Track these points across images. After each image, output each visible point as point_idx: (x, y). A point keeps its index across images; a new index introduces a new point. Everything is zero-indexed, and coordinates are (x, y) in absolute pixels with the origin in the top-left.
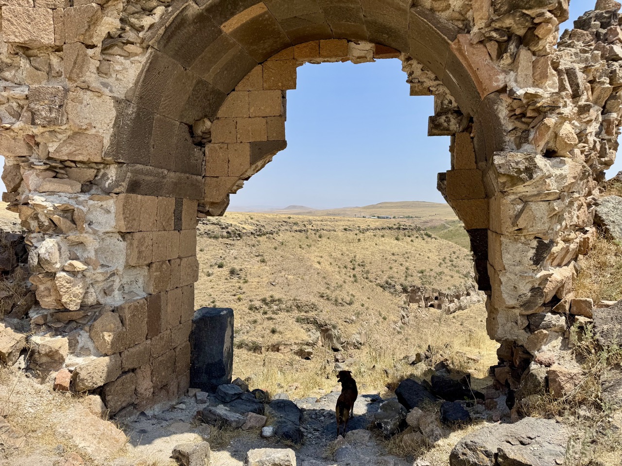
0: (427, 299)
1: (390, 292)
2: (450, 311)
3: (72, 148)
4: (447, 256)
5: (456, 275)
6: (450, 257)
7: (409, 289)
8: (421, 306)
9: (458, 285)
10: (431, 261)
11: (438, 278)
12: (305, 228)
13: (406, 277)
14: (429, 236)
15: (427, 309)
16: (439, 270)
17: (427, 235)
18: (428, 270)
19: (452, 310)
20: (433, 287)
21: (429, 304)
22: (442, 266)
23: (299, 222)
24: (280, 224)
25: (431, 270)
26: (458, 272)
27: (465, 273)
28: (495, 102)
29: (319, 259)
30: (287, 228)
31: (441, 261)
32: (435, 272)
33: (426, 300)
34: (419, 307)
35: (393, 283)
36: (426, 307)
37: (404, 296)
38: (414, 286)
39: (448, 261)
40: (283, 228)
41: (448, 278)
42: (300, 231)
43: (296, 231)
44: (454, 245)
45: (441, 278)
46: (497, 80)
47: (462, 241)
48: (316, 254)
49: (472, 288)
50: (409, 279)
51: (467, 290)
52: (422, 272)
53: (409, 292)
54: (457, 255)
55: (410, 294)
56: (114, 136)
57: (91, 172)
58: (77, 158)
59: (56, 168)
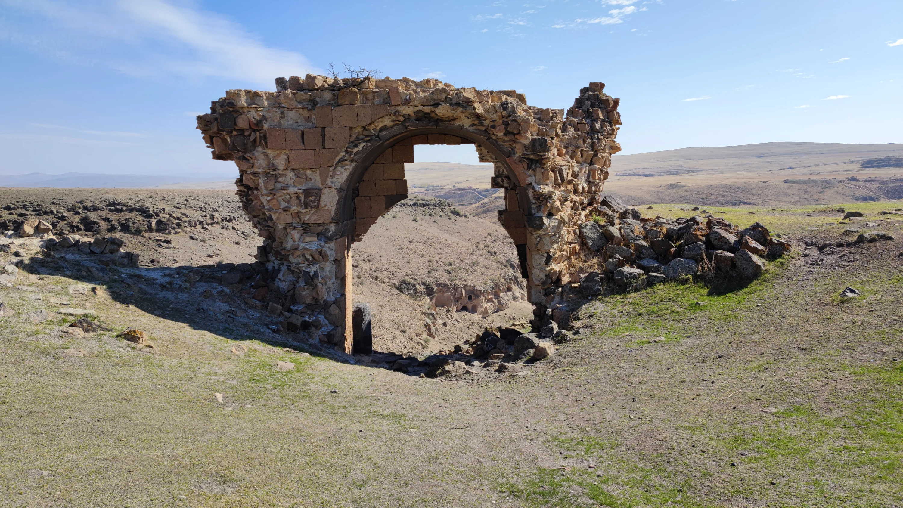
0: (458, 300)
1: (409, 295)
2: (487, 313)
3: (316, 217)
5: (494, 265)
7: (435, 288)
8: (450, 309)
9: (496, 278)
11: (471, 270)
13: (430, 272)
14: (457, 213)
15: (459, 313)
16: (474, 258)
17: (453, 212)
18: (458, 261)
20: (465, 283)
21: (461, 307)
22: (475, 253)
25: (462, 260)
26: (496, 261)
27: (504, 261)
28: (527, 189)
31: (474, 247)
32: (467, 263)
34: (448, 311)
35: (413, 282)
36: (457, 310)
37: (428, 298)
38: (441, 284)
39: (482, 247)
41: (483, 269)
45: (475, 271)
46: (528, 180)
50: (434, 274)
51: (508, 284)
52: (450, 264)
53: (434, 293)
55: (436, 295)
56: (337, 209)
57: (321, 228)
58: (317, 222)
59: (306, 228)
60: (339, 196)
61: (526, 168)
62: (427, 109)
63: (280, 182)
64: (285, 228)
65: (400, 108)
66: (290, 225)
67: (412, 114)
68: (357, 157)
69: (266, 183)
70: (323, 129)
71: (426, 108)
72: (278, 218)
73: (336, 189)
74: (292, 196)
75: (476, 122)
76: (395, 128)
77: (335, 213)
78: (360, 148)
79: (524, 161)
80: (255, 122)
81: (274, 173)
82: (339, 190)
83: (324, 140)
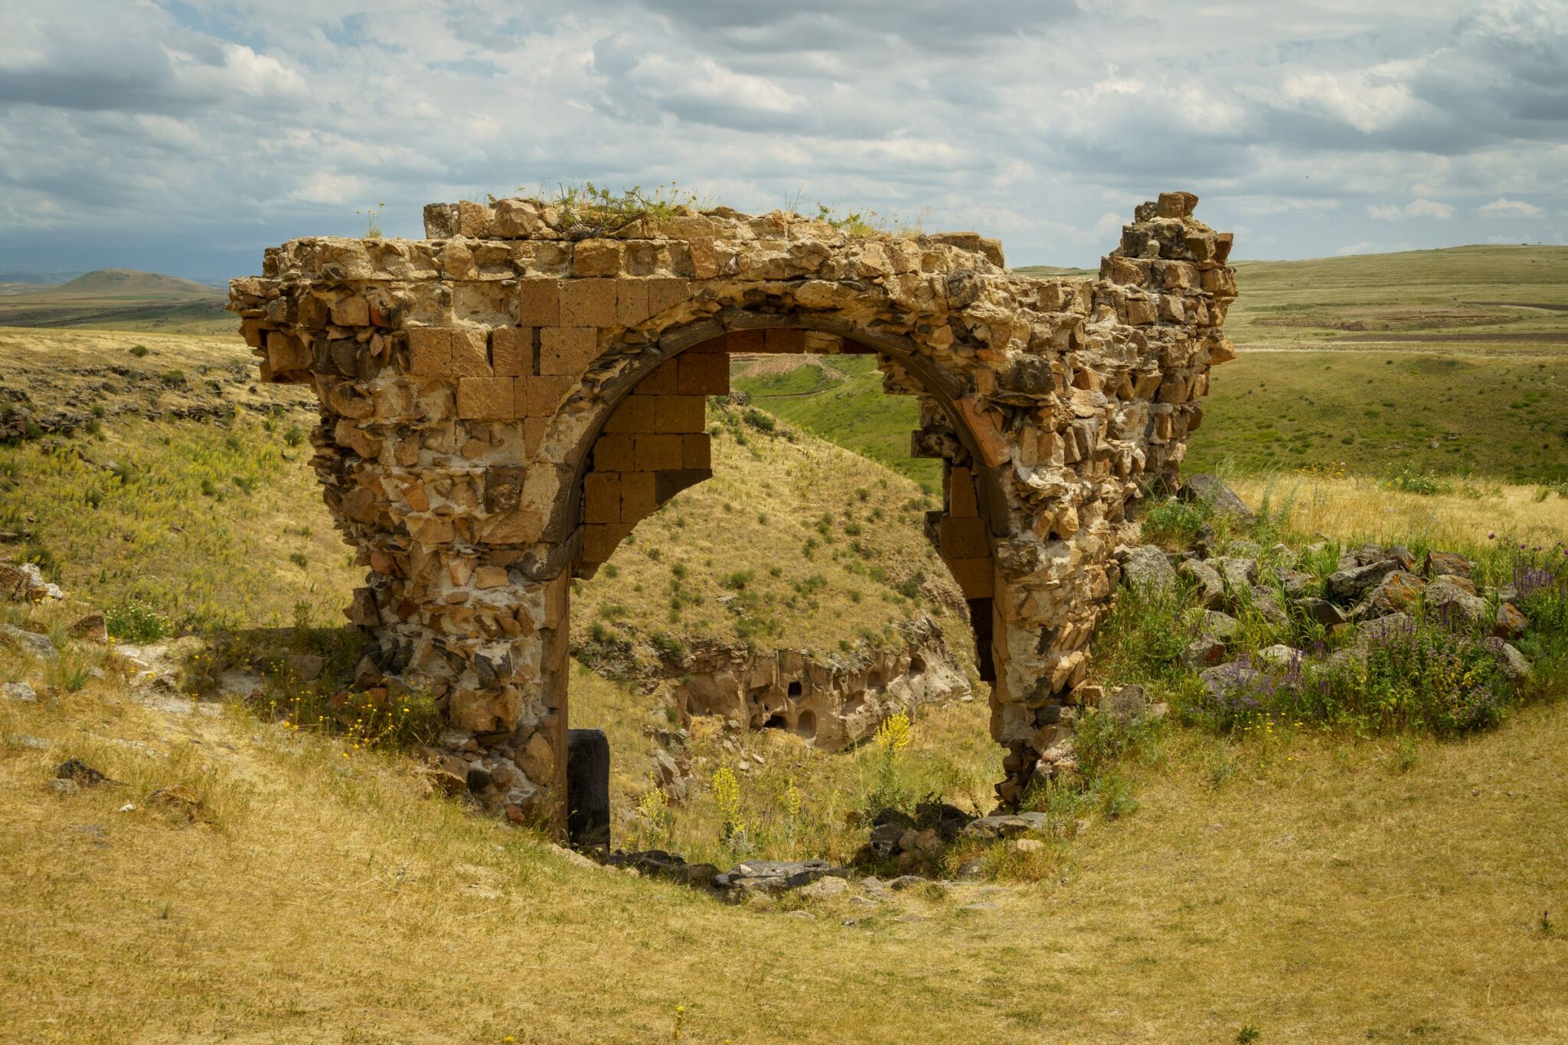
0: (757, 695)
1: (611, 676)
2: (845, 737)
3: (507, 530)
4: (837, 511)
5: (871, 589)
6: (848, 515)
7: (689, 657)
8: (733, 723)
9: (878, 632)
10: (773, 533)
11: (802, 603)
12: (217, 401)
13: (676, 606)
14: (765, 427)
15: (758, 737)
16: (805, 570)
17: (754, 421)
18: (762, 574)
19: (854, 735)
20: (783, 643)
21: (766, 716)
22: (815, 552)
23: (187, 373)
24: (98, 381)
25: (775, 573)
26: (878, 576)
27: (904, 578)
28: (1000, 473)
29: (295, 544)
30: (133, 399)
31: (813, 533)
32: (790, 582)
33: (756, 700)
34: (728, 728)
35: (624, 637)
36: (754, 726)
37: (665, 688)
38: (708, 645)
39: (837, 532)
40: (113, 403)
41: (841, 602)
42: (197, 414)
43: (179, 415)
44: (864, 462)
45: (814, 606)
46: (1002, 455)
47: (892, 439)
48: (282, 519)
49: (932, 642)
50: (689, 614)
51: (912, 649)
52: (738, 583)
53: (686, 671)
54: (872, 503)
55: (692, 678)
56: (556, 512)
57: (514, 554)
58: (510, 541)
59: (484, 555)
60: (561, 481)
61: (999, 425)
62: (774, 287)
63: (429, 448)
64: (436, 554)
65: (711, 286)
66: (447, 546)
67: (739, 297)
68: (608, 392)
69: (400, 450)
70: (537, 329)
71: (772, 284)
72: (422, 532)
73: (556, 465)
74: (457, 480)
75: (886, 317)
76: (697, 327)
77: (552, 521)
78: (614, 372)
79: (996, 410)
80: (383, 313)
81: (421, 427)
82: (562, 469)
83: (537, 355)
